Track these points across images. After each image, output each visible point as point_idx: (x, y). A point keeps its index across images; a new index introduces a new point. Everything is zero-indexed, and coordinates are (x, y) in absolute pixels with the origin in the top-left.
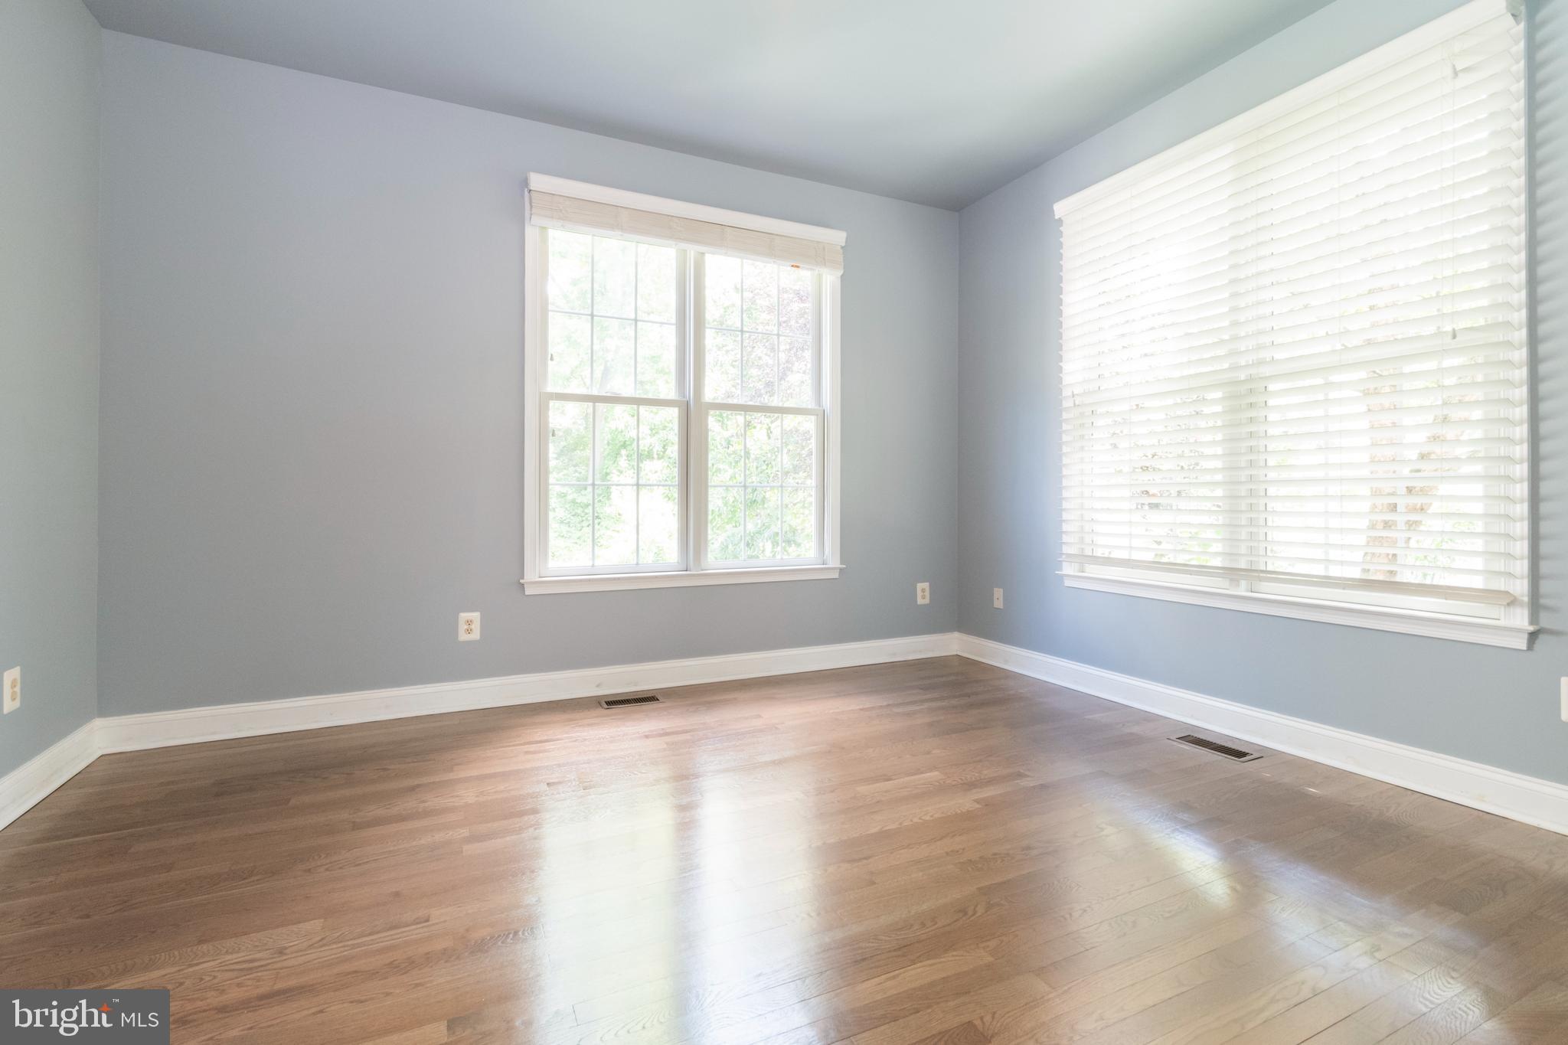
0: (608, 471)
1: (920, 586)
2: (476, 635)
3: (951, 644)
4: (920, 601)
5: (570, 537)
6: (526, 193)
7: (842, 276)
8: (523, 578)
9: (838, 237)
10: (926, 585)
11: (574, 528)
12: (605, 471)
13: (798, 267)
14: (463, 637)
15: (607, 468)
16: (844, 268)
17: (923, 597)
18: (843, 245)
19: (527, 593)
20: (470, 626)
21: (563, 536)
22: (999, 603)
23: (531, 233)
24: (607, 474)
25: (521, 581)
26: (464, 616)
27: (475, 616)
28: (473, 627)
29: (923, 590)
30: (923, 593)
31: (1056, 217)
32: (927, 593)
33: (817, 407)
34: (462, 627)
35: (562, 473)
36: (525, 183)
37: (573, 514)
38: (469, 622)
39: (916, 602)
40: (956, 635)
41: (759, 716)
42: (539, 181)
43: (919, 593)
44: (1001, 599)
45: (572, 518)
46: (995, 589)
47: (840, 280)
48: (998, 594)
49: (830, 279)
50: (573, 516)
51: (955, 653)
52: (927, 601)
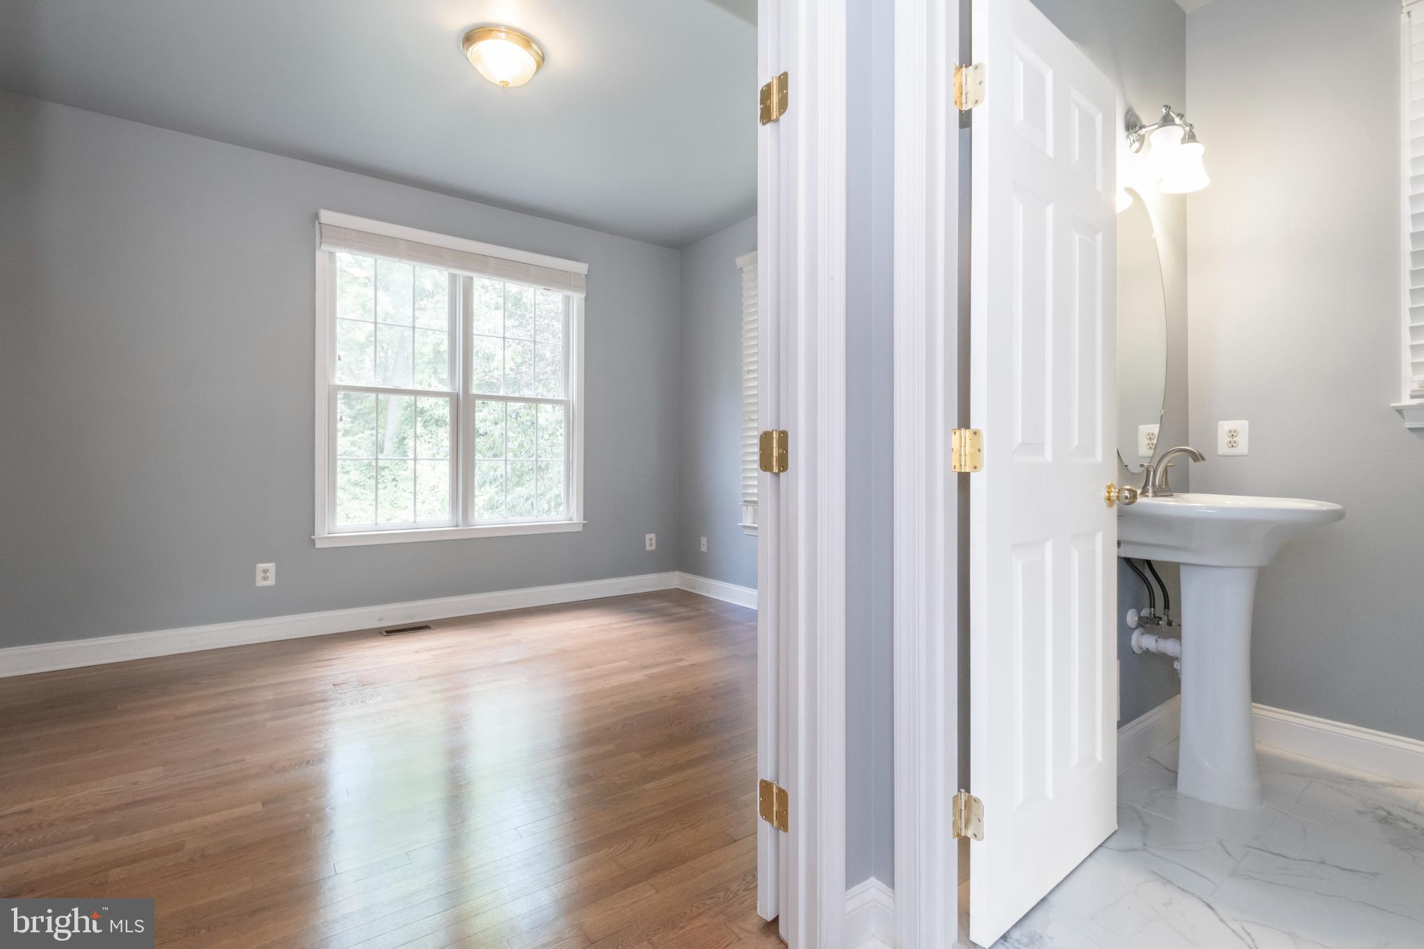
0: (405, 435)
1: (648, 537)
2: (271, 581)
3: (673, 580)
4: (648, 548)
5: (365, 499)
6: (317, 224)
7: (585, 297)
8: (314, 534)
9: (582, 268)
10: (653, 536)
11: (369, 491)
12: (402, 435)
13: (549, 290)
14: (260, 583)
15: (404, 433)
16: (587, 292)
17: (651, 545)
18: (586, 273)
19: (317, 546)
20: (266, 574)
21: (358, 498)
22: (704, 549)
23: (321, 257)
24: (404, 438)
25: (313, 537)
26: (261, 566)
27: (271, 566)
28: (268, 575)
29: (651, 540)
30: (650, 541)
31: (738, 267)
32: (654, 542)
33: (566, 399)
34: (259, 575)
35: (358, 436)
36: (316, 216)
37: (369, 476)
38: (265, 571)
39: (645, 548)
40: (677, 573)
41: (509, 635)
42: (327, 216)
43: (648, 542)
44: (706, 544)
45: (367, 480)
46: (702, 538)
47: (584, 301)
48: (704, 540)
49: (578, 298)
50: (369, 478)
51: (676, 587)
52: (654, 547)
